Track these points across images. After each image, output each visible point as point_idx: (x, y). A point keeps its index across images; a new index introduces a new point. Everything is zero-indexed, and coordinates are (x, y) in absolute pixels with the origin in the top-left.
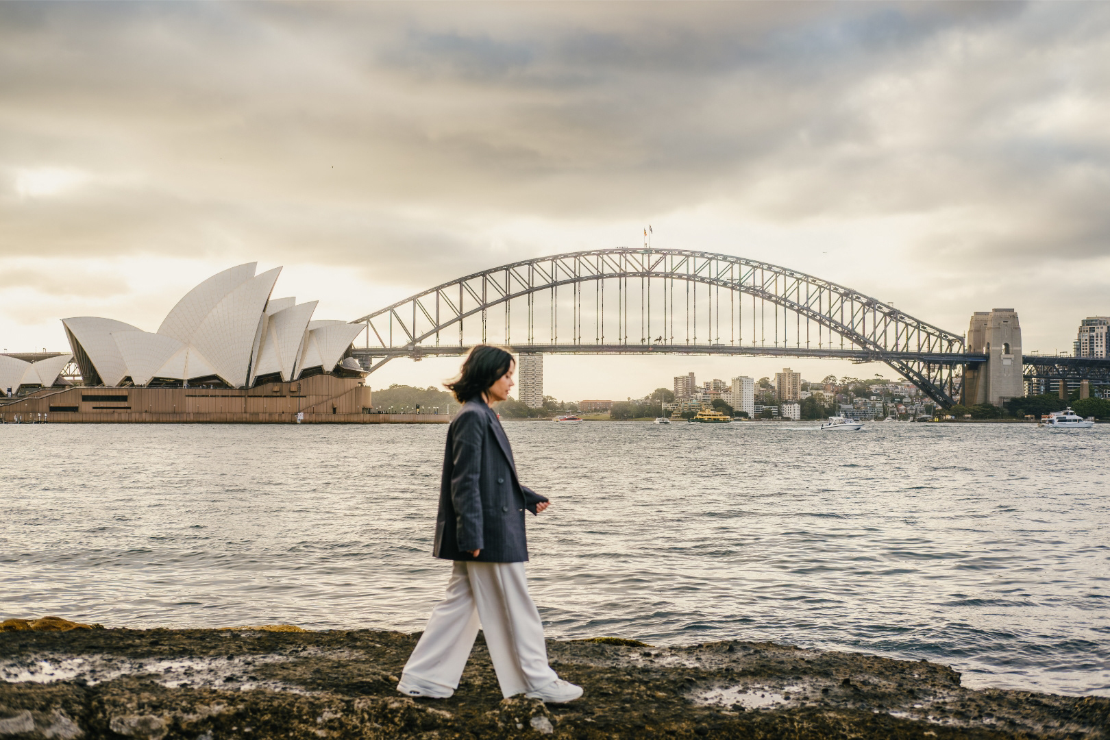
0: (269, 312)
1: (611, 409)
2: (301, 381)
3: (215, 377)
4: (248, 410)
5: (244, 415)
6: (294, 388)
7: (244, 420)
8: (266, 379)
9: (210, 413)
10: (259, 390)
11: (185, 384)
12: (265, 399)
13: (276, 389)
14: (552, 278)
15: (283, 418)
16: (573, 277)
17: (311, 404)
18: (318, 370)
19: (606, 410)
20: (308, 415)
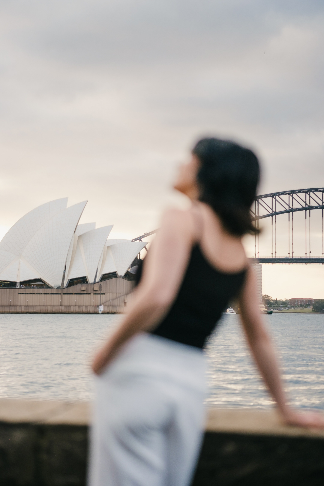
0: (78, 233)
1: (313, 305)
2: (102, 283)
3: (39, 280)
4: (64, 304)
5: (61, 307)
6: (96, 287)
7: (60, 311)
8: (75, 281)
9: (35, 306)
10: (72, 289)
11: (18, 285)
12: (75, 295)
13: (84, 288)
14: (272, 209)
15: (88, 310)
16: (288, 209)
17: (108, 299)
18: (114, 275)
19: (308, 305)
20: (106, 307)
